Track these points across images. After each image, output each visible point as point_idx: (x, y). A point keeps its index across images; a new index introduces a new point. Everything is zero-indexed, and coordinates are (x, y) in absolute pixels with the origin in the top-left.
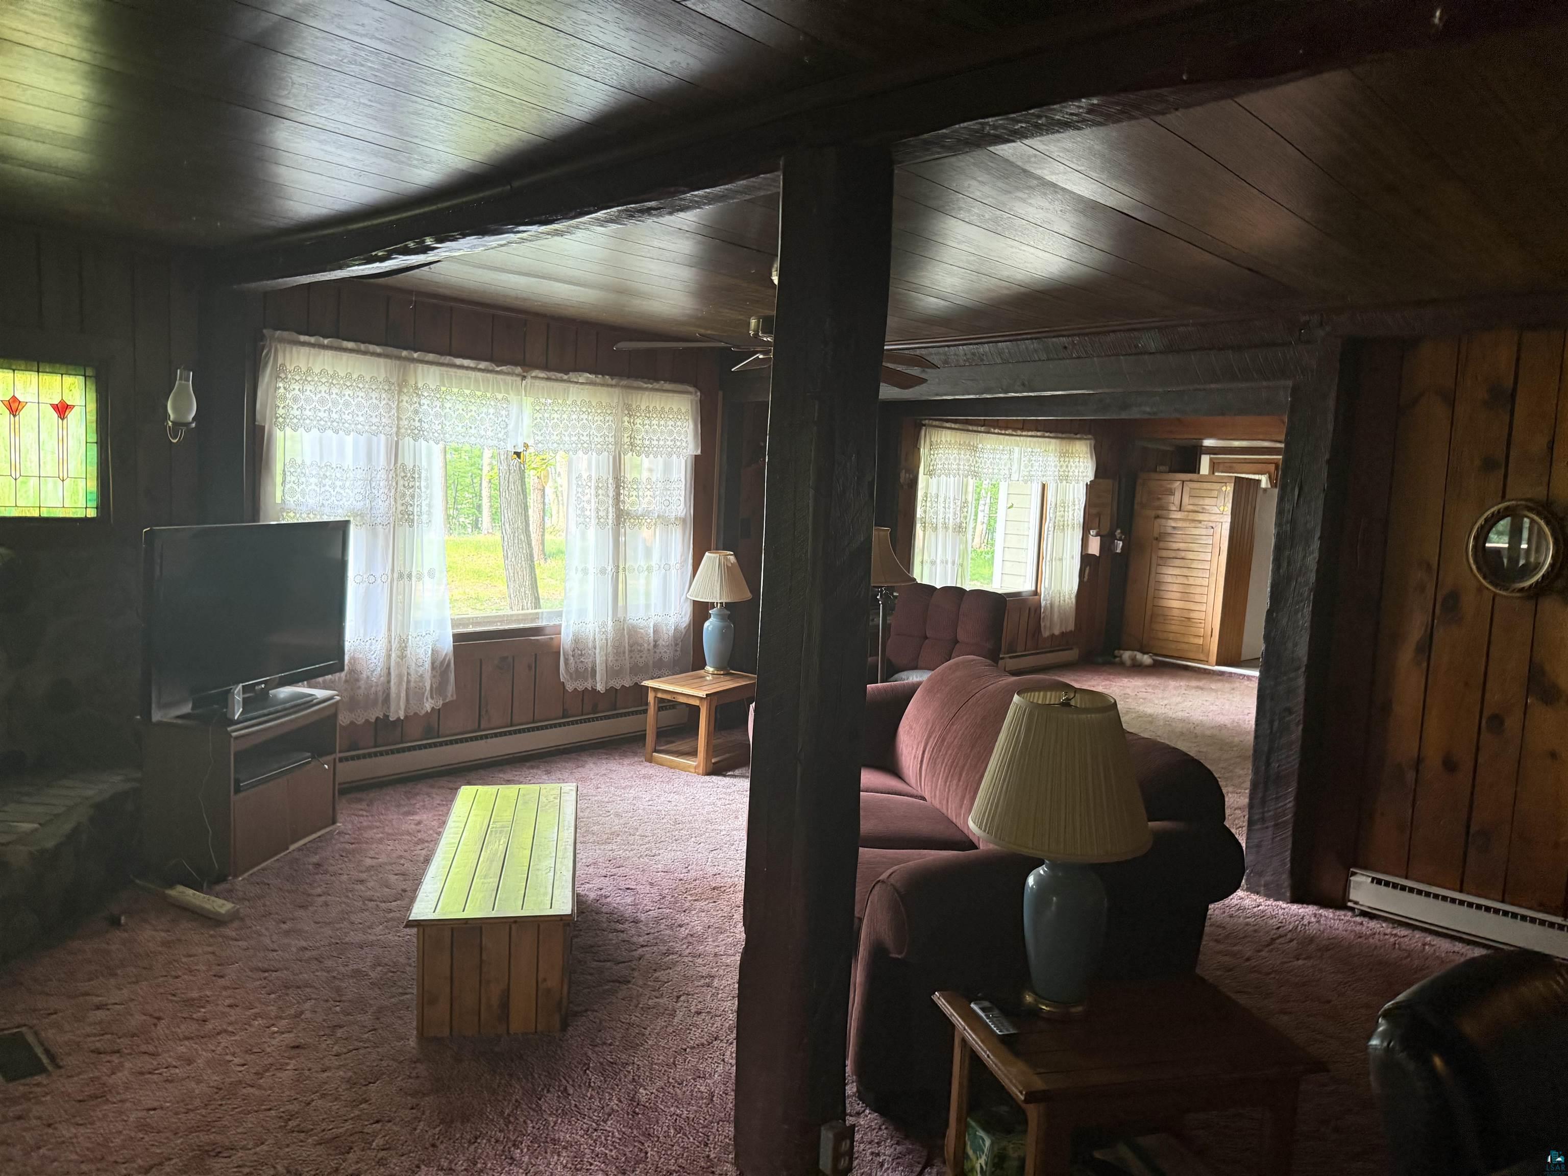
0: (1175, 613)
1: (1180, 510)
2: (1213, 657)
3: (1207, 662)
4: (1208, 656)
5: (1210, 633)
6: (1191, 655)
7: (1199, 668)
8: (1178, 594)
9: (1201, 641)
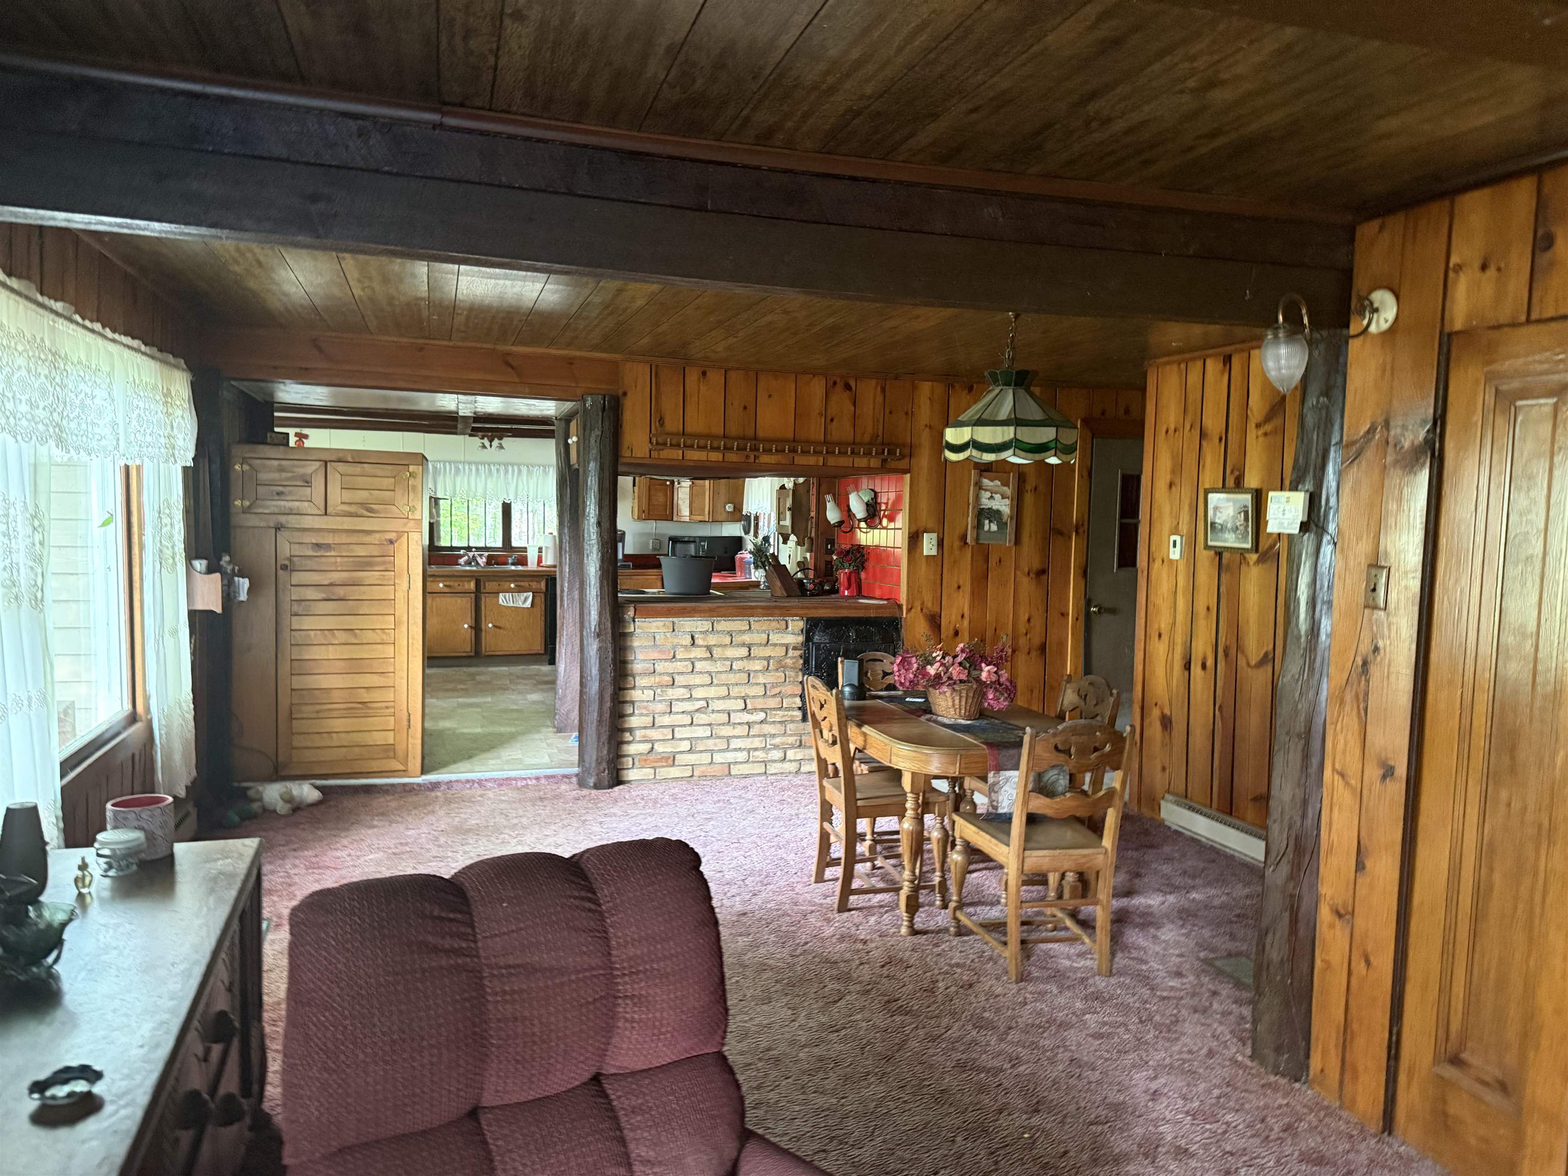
0: (336, 696)
1: (326, 514)
2: (415, 763)
3: (405, 773)
4: (405, 762)
5: (405, 723)
6: (375, 766)
7: (393, 785)
8: (342, 663)
9: (390, 738)
